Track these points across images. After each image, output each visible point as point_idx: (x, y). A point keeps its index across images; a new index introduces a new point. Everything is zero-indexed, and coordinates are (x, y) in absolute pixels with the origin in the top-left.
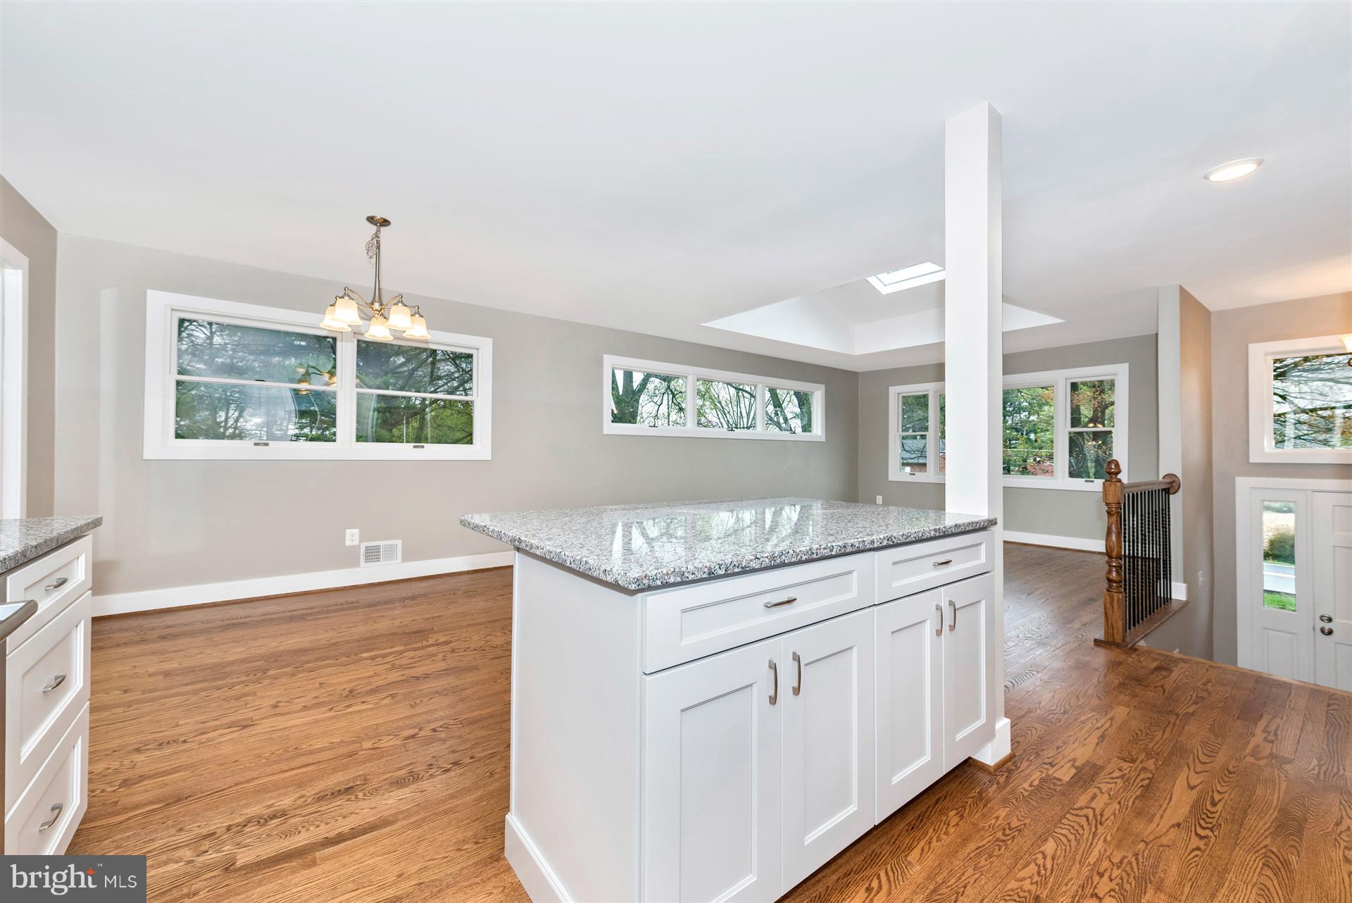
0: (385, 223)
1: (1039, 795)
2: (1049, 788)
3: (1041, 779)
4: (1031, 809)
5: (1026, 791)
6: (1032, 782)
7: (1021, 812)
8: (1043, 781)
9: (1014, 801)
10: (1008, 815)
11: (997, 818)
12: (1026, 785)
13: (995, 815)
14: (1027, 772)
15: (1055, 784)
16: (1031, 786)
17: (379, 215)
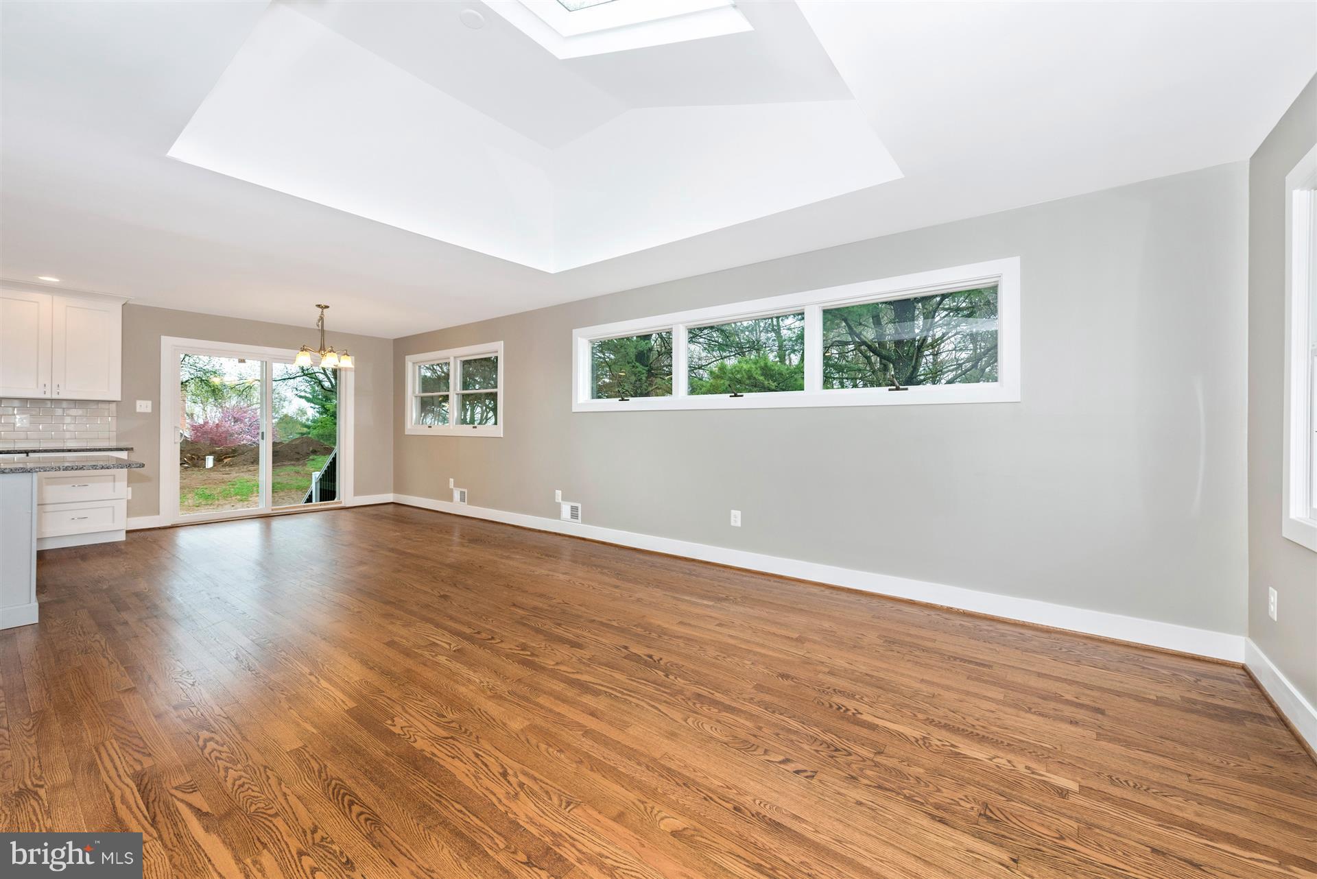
0: (327, 307)
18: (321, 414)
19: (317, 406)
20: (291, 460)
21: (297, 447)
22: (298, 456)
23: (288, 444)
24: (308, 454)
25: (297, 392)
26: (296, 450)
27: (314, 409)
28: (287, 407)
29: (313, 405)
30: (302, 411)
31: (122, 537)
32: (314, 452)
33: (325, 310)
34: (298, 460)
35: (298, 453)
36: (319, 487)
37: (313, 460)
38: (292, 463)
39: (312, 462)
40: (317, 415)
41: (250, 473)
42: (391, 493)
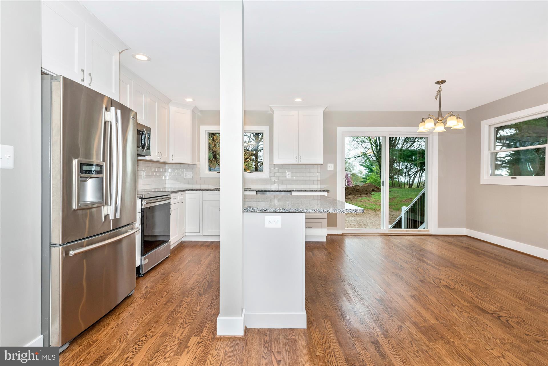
0: (443, 82)
1: (202, 324)
2: (199, 329)
3: (203, 332)
4: (205, 317)
5: (208, 324)
6: (206, 329)
7: (208, 315)
8: (202, 332)
9: (211, 317)
10: (212, 312)
11: (215, 309)
12: (208, 326)
13: (215, 310)
14: (209, 333)
15: (197, 332)
16: (206, 326)
17: (440, 80)
18: (369, 172)
19: (367, 169)
20: (364, 194)
21: (366, 188)
22: (367, 192)
23: (362, 186)
24: (371, 191)
25: (361, 163)
26: (366, 189)
27: (366, 170)
28: (355, 170)
29: (365, 168)
30: (361, 171)
31: (324, 240)
32: (373, 190)
33: (442, 85)
34: (367, 194)
35: (367, 191)
36: (406, 217)
37: (374, 194)
38: (365, 195)
39: (373, 196)
40: (367, 173)
41: (350, 199)
42: (465, 228)
